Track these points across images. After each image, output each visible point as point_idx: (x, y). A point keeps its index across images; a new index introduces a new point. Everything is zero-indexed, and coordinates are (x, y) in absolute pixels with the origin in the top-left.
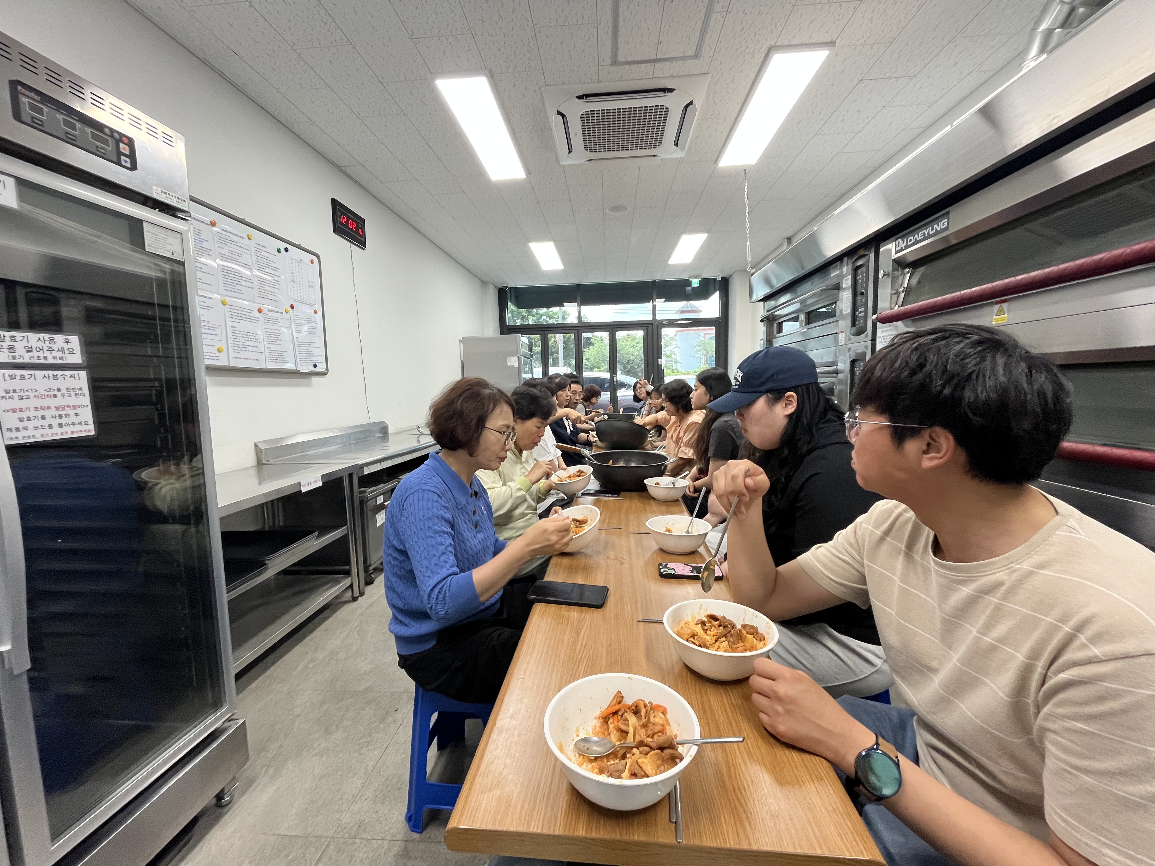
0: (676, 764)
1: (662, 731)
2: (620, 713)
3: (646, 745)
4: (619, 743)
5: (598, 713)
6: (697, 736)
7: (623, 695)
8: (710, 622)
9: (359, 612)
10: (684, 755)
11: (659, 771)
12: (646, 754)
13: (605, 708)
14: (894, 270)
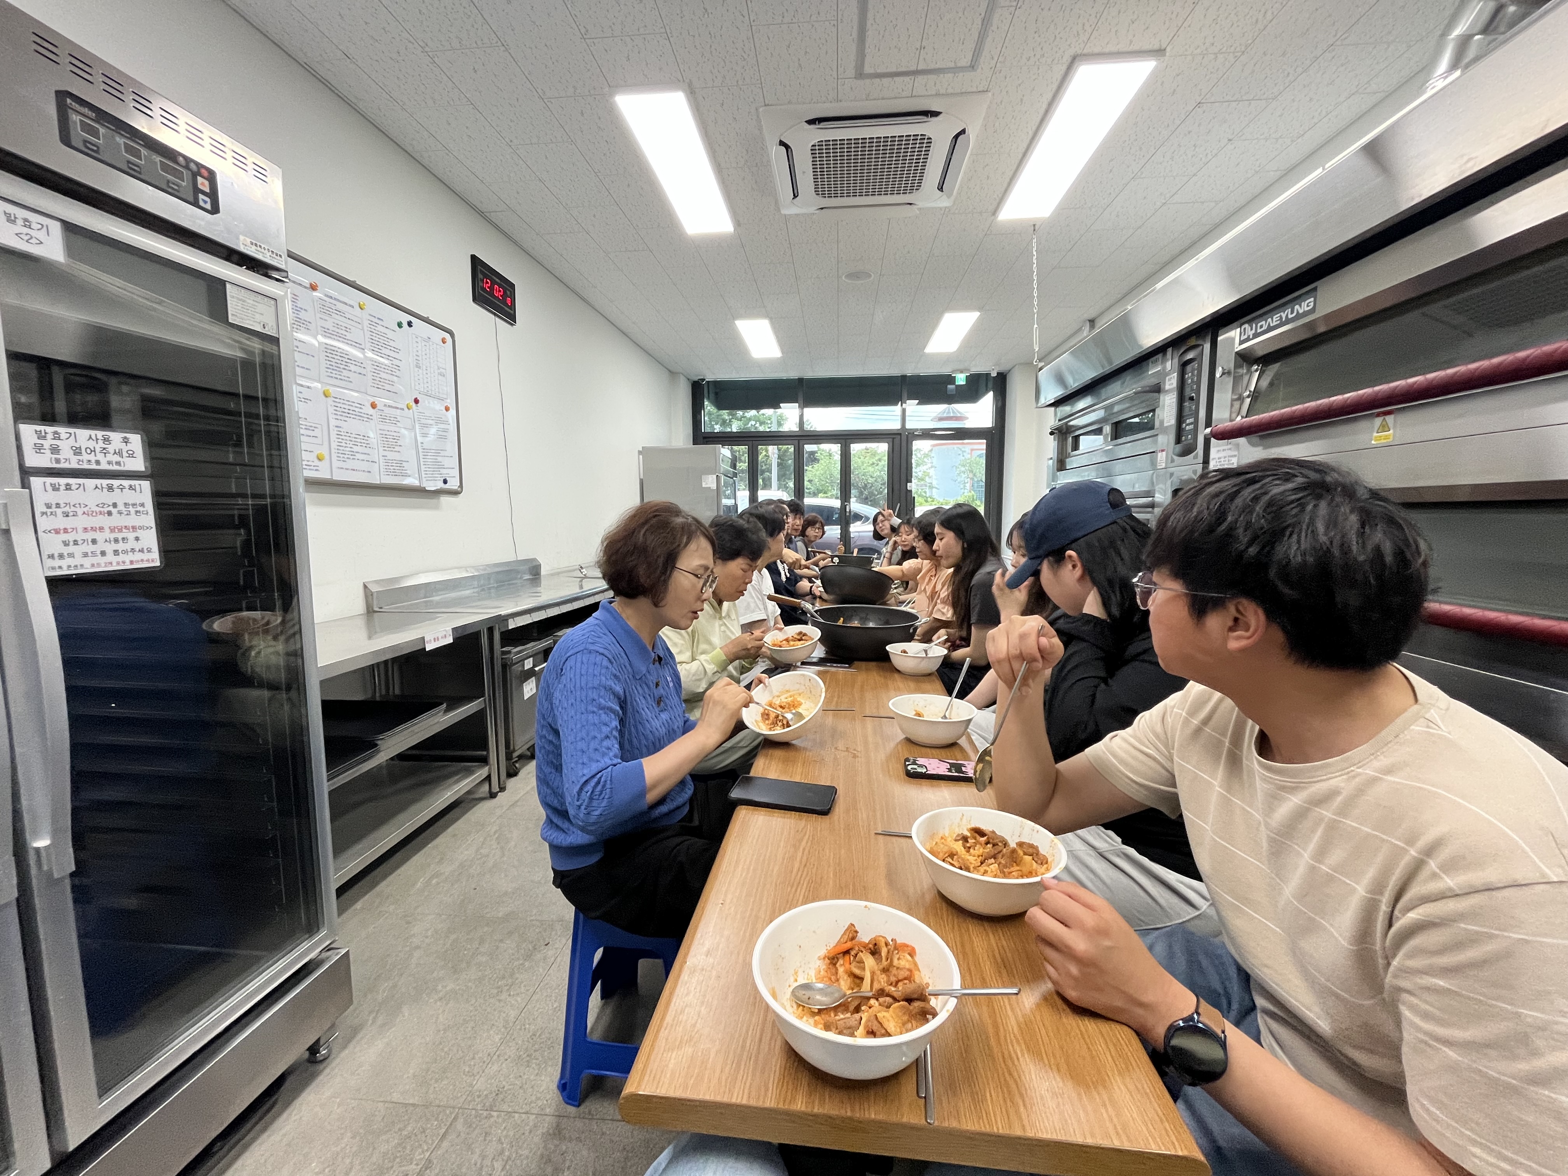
0: (927, 1021)
1: (909, 978)
2: (853, 953)
3: (888, 995)
4: (850, 991)
5: (823, 952)
6: (957, 984)
7: (857, 928)
8: (975, 838)
9: (499, 812)
10: (938, 1010)
11: (904, 1028)
12: (888, 1007)
13: (832, 945)
14: (1236, 366)
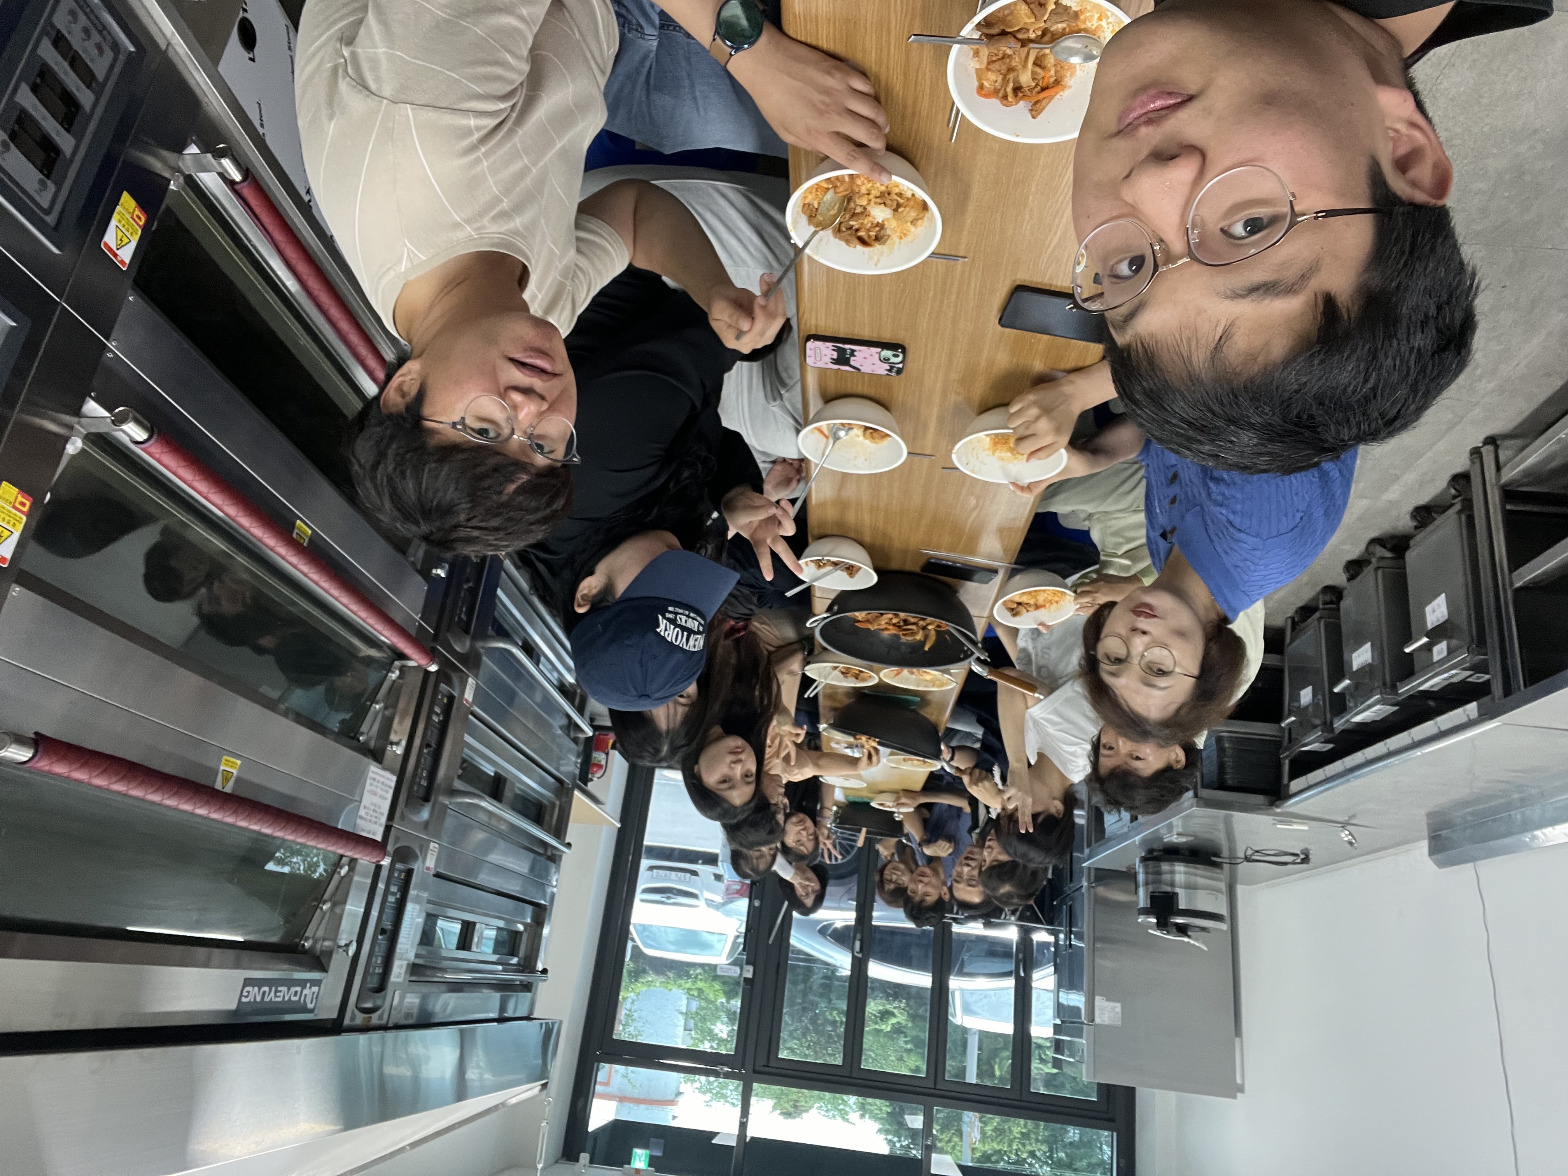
0: (985, 19)
1: (990, 61)
2: (1039, 89)
3: (1019, 40)
4: (1048, 51)
6: (954, 50)
7: (1030, 115)
8: (869, 236)
10: (974, 28)
12: (1022, 28)
13: (1058, 96)
14: (329, 953)
